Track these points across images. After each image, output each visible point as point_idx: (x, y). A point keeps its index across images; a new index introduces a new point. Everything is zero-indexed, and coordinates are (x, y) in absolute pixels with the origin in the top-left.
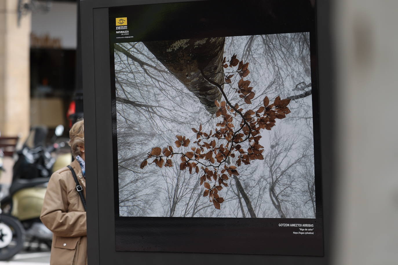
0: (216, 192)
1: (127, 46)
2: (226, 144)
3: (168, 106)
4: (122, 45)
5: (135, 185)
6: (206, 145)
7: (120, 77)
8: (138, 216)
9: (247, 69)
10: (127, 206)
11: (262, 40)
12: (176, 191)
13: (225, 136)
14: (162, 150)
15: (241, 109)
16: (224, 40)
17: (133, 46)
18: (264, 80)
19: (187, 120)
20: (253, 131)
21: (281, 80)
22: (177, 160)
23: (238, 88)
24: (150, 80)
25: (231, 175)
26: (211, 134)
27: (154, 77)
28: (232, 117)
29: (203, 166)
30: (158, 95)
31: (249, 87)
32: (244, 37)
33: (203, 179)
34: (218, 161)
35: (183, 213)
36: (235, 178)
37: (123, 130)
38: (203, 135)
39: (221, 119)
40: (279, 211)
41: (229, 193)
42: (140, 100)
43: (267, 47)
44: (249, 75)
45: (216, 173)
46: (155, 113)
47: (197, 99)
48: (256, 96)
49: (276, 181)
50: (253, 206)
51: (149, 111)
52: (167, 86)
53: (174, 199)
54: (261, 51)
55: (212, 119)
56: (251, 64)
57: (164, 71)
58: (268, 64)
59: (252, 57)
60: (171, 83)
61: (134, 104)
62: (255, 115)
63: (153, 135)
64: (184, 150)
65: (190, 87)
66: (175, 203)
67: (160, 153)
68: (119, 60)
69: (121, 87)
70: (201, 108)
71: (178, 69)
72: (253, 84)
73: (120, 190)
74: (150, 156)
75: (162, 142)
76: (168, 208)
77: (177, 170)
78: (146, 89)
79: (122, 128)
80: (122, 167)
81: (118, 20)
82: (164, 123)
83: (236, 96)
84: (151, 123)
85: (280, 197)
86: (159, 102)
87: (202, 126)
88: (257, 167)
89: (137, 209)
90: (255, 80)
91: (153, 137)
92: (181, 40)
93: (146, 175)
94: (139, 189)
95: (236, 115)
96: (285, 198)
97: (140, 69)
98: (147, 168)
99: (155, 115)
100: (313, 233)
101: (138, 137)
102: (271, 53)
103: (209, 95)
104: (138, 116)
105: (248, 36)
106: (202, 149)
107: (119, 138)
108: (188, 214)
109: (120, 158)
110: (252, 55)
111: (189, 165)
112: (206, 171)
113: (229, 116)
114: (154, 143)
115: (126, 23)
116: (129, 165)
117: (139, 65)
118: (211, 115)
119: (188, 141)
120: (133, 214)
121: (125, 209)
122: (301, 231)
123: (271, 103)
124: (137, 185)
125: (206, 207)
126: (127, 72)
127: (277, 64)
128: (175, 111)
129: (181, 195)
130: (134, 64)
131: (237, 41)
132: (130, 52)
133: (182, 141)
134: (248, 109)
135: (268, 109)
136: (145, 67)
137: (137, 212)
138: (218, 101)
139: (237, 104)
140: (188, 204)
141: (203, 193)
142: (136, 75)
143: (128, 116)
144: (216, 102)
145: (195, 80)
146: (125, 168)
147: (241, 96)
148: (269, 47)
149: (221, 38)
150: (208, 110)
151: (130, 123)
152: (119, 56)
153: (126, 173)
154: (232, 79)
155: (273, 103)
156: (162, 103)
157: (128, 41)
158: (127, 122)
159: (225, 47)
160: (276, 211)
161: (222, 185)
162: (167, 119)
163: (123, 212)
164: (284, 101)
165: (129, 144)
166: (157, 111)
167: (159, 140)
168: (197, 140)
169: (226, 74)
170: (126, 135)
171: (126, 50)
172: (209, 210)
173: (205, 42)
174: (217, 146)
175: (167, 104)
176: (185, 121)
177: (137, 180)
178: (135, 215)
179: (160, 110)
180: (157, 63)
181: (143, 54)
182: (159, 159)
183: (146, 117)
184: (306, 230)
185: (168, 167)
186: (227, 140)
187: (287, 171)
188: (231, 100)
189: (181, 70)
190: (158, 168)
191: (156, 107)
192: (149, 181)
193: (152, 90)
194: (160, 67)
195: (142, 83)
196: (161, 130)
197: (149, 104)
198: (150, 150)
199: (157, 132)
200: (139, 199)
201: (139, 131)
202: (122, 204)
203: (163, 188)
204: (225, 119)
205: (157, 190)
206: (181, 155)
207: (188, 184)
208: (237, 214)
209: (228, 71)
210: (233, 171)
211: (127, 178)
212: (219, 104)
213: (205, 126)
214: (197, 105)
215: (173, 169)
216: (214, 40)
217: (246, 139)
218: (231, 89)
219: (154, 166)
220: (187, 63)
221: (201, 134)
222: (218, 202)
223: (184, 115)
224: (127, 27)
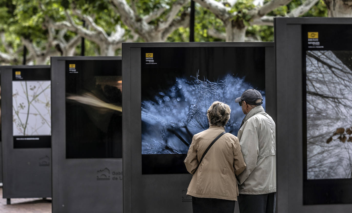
1: (318, 54)
4: (313, 52)
5: (321, 156)
7: (311, 76)
8: (324, 178)
10: (314, 171)
14: (345, 130)
17: (323, 54)
24: (336, 79)
27: (341, 77)
30: (343, 90)
37: (312, 115)
42: (328, 93)
46: (340, 103)
51: (335, 101)
57: (349, 73)
61: (322, 96)
63: (338, 119)
67: (343, 132)
68: (310, 63)
69: (312, 83)
73: (308, 160)
74: (335, 134)
75: (345, 124)
76: (349, 172)
78: (333, 85)
79: (311, 113)
80: (310, 143)
81: (309, 34)
82: (347, 110)
84: (337, 110)
86: (344, 95)
89: (323, 173)
93: (331, 148)
94: (325, 159)
97: (329, 70)
98: (333, 143)
99: (340, 105)
101: (325, 120)
104: (326, 105)
107: (309, 121)
109: (309, 136)
114: (339, 124)
115: (317, 37)
116: (316, 141)
117: (327, 67)
120: (319, 177)
121: (312, 173)
124: (323, 156)
126: (317, 72)
130: (323, 67)
132: (320, 58)
136: (333, 69)
137: (322, 175)
142: (325, 75)
143: (317, 105)
146: (313, 143)
151: (319, 110)
152: (310, 60)
153: (314, 147)
156: (346, 96)
157: (319, 50)
158: (315, 109)
162: (351, 108)
163: (311, 175)
165: (317, 126)
166: (342, 102)
167: (343, 123)
170: (315, 119)
171: (317, 56)
177: (323, 152)
178: (321, 177)
179: (345, 101)
180: (343, 67)
181: (332, 60)
182: (342, 136)
183: (332, 106)
185: (350, 142)
190: (342, 143)
191: (341, 99)
192: (333, 153)
193: (338, 87)
194: (346, 69)
195: (329, 81)
196: (345, 116)
197: (335, 96)
198: (335, 130)
199: (342, 117)
200: (325, 166)
201: (326, 116)
202: (310, 170)
203: (345, 157)
205: (340, 159)
211: (315, 151)
219: (338, 142)
224: (318, 39)
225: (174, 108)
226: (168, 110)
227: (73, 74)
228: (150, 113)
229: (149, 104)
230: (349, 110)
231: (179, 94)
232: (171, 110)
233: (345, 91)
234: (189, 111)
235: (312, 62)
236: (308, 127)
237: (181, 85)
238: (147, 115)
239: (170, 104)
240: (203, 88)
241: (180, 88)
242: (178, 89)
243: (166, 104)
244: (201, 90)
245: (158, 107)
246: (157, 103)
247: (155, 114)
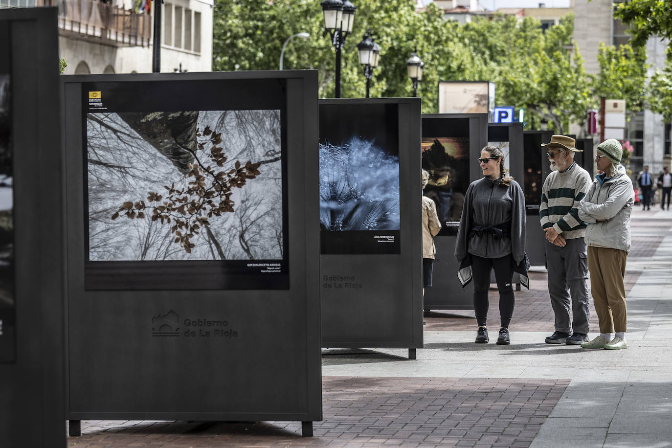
0: (187, 239)
1: (101, 116)
2: (198, 199)
3: (141, 167)
4: (95, 115)
5: (106, 234)
6: (178, 200)
7: (92, 142)
8: (109, 260)
9: (220, 138)
10: (98, 252)
11: (235, 115)
12: (148, 238)
13: (197, 193)
14: (134, 204)
16: (198, 114)
17: (107, 116)
18: (236, 147)
19: (159, 179)
20: (224, 189)
21: (252, 147)
22: (150, 213)
23: (211, 153)
24: (123, 145)
25: (202, 225)
26: (183, 191)
27: (128, 143)
28: (204, 178)
30: (131, 158)
31: (221, 153)
32: (218, 112)
33: (175, 228)
34: (190, 213)
35: (155, 257)
36: (206, 227)
37: (94, 187)
38: (175, 192)
39: (193, 178)
40: (248, 254)
41: (200, 239)
42: (113, 162)
43: (239, 120)
44: (222, 143)
45: (187, 223)
46: (127, 173)
47: (170, 162)
48: (228, 160)
49: (245, 230)
50: (223, 250)
51: (121, 171)
52: (140, 151)
53: (145, 245)
54: (234, 124)
55: (185, 178)
56: (224, 134)
58: (240, 135)
60: (144, 148)
61: (106, 165)
62: (226, 176)
64: (156, 204)
65: (163, 151)
66: (146, 249)
67: (132, 207)
68: (92, 127)
69: (94, 150)
70: (174, 169)
71: (151, 136)
72: (225, 151)
73: (90, 238)
74: (122, 209)
75: (134, 197)
76: (139, 253)
77: (149, 221)
78: (119, 153)
79: (94, 185)
80: (93, 219)
81: (91, 93)
82: (136, 182)
83: (209, 160)
84: (124, 181)
85: (249, 243)
86: (132, 164)
87: (175, 184)
88: (228, 218)
89: (108, 254)
90: (228, 147)
91: (125, 193)
92: (156, 113)
93: (117, 225)
94: (110, 237)
95: (207, 175)
96: (253, 243)
97: (113, 135)
98: (119, 219)
99: (127, 175)
100: (280, 271)
101: (110, 193)
102: (243, 126)
103: (182, 158)
104: (111, 175)
105: (221, 111)
106: (174, 204)
107: (91, 194)
108: (159, 257)
109: (91, 211)
110: (225, 127)
111: (161, 216)
112: (178, 221)
113: (201, 176)
114: (126, 198)
115: (99, 96)
116: (100, 217)
117: (112, 132)
118: (183, 175)
119: (161, 197)
120: (103, 258)
121: (96, 254)
122: (269, 270)
123: (241, 167)
124: (108, 234)
125: (177, 251)
126: (100, 138)
127: (249, 135)
128: (147, 172)
129: (152, 242)
130: (107, 132)
131: (211, 115)
132: (103, 121)
133: (154, 197)
134: (220, 171)
135: (239, 172)
136: (119, 134)
137: (107, 257)
138: (190, 164)
139: (209, 167)
140: (159, 249)
141: (174, 240)
142: (109, 140)
143: (100, 175)
145: (168, 146)
146: (96, 220)
147: (213, 160)
148: (241, 120)
149: (195, 112)
150: (181, 171)
151: (103, 181)
152: (92, 124)
153: (97, 223)
154: (204, 146)
155: (244, 166)
156: (135, 164)
157: (102, 111)
158: (98, 180)
159: (199, 120)
160: (246, 254)
161: (193, 233)
162: (140, 179)
163: (94, 257)
164: (254, 164)
165: (101, 199)
166: (129, 172)
167: (132, 196)
168: (170, 196)
170: (97, 192)
171: (100, 119)
172: (180, 254)
173: (179, 115)
174: (189, 201)
175: (140, 166)
176: (158, 180)
177: (108, 229)
178: (105, 259)
179: (133, 171)
180: (131, 131)
181: (117, 124)
182: (131, 212)
183: (118, 176)
184: (273, 268)
185: (140, 219)
186: (200, 196)
187: (257, 222)
188: (204, 163)
190: (130, 219)
191: (129, 168)
192: (120, 231)
193: (124, 154)
194: (134, 134)
195: (114, 148)
196: (133, 188)
197: (122, 165)
198: (122, 204)
199: (130, 189)
200: (110, 245)
201: (111, 188)
202: (92, 250)
203: (135, 236)
204: (198, 179)
205: (128, 238)
206: (153, 209)
207: (160, 232)
208: (208, 257)
209: (201, 139)
210: (204, 222)
211: (98, 228)
212: (191, 166)
213: (177, 184)
214: (170, 167)
215: (145, 220)
216: (188, 113)
217: (218, 195)
218: (204, 154)
219: (126, 218)
220: (161, 132)
221: (174, 191)
222: (189, 247)
223: (157, 175)
224: (100, 99)
230: (138, 181)
233: (133, 159)
235: (93, 126)
236: (89, 200)
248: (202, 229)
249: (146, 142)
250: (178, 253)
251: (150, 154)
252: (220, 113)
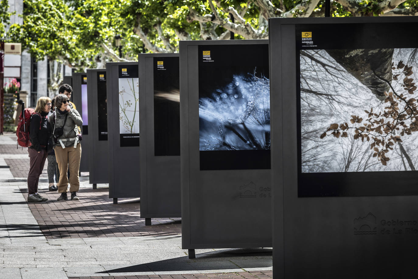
0: (383, 154)
1: (312, 52)
2: (393, 121)
3: (345, 95)
4: (307, 51)
5: (315, 150)
6: (376, 122)
7: (305, 74)
8: (318, 171)
9: (411, 71)
10: (308, 165)
12: (350, 154)
13: (392, 116)
14: (339, 125)
15: (406, 98)
16: (393, 51)
17: (317, 53)
19: (361, 105)
20: (415, 112)
22: (352, 132)
23: (403, 83)
24: (330, 76)
25: (396, 142)
26: (380, 114)
27: (334, 74)
28: (398, 103)
29: (373, 136)
31: (412, 82)
32: (410, 49)
33: (373, 145)
34: (386, 133)
35: (356, 169)
36: (399, 144)
37: (306, 112)
38: (374, 115)
39: (389, 104)
41: (394, 154)
42: (321, 90)
44: (413, 75)
45: (383, 141)
46: (334, 99)
47: (369, 90)
48: (417, 89)
50: (413, 163)
51: (328, 98)
52: (344, 81)
53: (348, 159)
55: (381, 104)
56: (414, 67)
57: (343, 71)
59: (416, 63)
60: (348, 79)
61: (316, 93)
63: (332, 115)
64: (358, 125)
65: (364, 82)
66: (349, 162)
67: (337, 128)
68: (304, 62)
69: (305, 81)
70: (372, 97)
71: (354, 69)
72: (415, 81)
73: (302, 154)
74: (329, 130)
75: (339, 120)
76: (343, 166)
77: (352, 139)
78: (327, 83)
79: (305, 110)
80: (305, 138)
81: (303, 33)
82: (341, 107)
83: (402, 89)
84: (330, 106)
86: (338, 92)
87: (373, 109)
88: (417, 136)
89: (317, 167)
91: (332, 116)
92: (358, 50)
93: (325, 143)
94: (319, 153)
95: (400, 101)
97: (322, 68)
98: (326, 138)
99: (334, 101)
101: (319, 116)
103: (379, 87)
104: (320, 102)
105: (412, 49)
106: (373, 125)
107: (303, 117)
108: (360, 169)
109: (303, 131)
110: (415, 62)
111: (361, 135)
112: (375, 139)
113: (395, 102)
114: (332, 120)
115: (310, 36)
116: (310, 136)
117: (321, 66)
118: (380, 101)
119: (361, 119)
120: (313, 171)
121: (307, 167)
124: (317, 150)
125: (375, 164)
126: (311, 70)
128: (350, 99)
129: (354, 156)
130: (317, 65)
131: (404, 52)
132: (314, 57)
133: (356, 119)
134: (411, 98)
136: (327, 67)
137: (317, 169)
138: (386, 92)
139: (402, 95)
140: (360, 163)
141: (372, 155)
142: (318, 73)
143: (310, 102)
144: (385, 93)
145: (368, 77)
146: (307, 139)
147: (405, 89)
149: (390, 49)
150: (378, 98)
151: (313, 107)
152: (304, 59)
153: (308, 142)
154: (398, 77)
156: (340, 92)
157: (313, 49)
158: (309, 106)
159: (394, 55)
161: (388, 149)
162: (344, 104)
163: (305, 169)
165: (311, 121)
166: (335, 99)
167: (337, 119)
168: (369, 119)
169: (394, 74)
170: (309, 115)
171: (311, 55)
172: (377, 166)
173: (377, 52)
175: (345, 94)
176: (359, 105)
177: (317, 147)
178: (315, 171)
179: (338, 98)
180: (337, 65)
181: (325, 59)
182: (336, 132)
183: (326, 102)
185: (344, 137)
186: (394, 118)
188: (398, 91)
189: (357, 70)
190: (336, 138)
191: (335, 95)
192: (327, 148)
193: (331, 84)
194: (339, 67)
195: (323, 79)
196: (338, 112)
197: (329, 93)
198: (329, 126)
199: (335, 113)
200: (319, 160)
201: (320, 112)
202: (304, 164)
203: (339, 152)
204: (392, 104)
205: (334, 154)
206: (355, 129)
207: (360, 149)
208: (401, 168)
209: (395, 72)
210: (398, 140)
211: (309, 145)
212: (387, 94)
213: (375, 109)
214: (369, 95)
215: (348, 138)
216: (384, 50)
217: (409, 118)
218: (398, 84)
219: (332, 137)
220: (362, 66)
221: (372, 114)
222: (385, 160)
223: (358, 101)
224: (311, 39)
225: (231, 105)
226: (225, 107)
227: (161, 71)
228: (207, 110)
229: (207, 102)
230: (342, 106)
231: (237, 91)
232: (228, 107)
233: (338, 88)
234: (246, 107)
236: (302, 122)
237: (239, 82)
238: (204, 111)
239: (227, 101)
240: (260, 85)
241: (237, 85)
242: (235, 86)
243: (223, 101)
244: (258, 87)
245: (216, 104)
246: (215, 100)
247: (213, 111)
248: (396, 146)
249: (350, 74)
250: (376, 165)
251: (352, 84)
252: (412, 50)
